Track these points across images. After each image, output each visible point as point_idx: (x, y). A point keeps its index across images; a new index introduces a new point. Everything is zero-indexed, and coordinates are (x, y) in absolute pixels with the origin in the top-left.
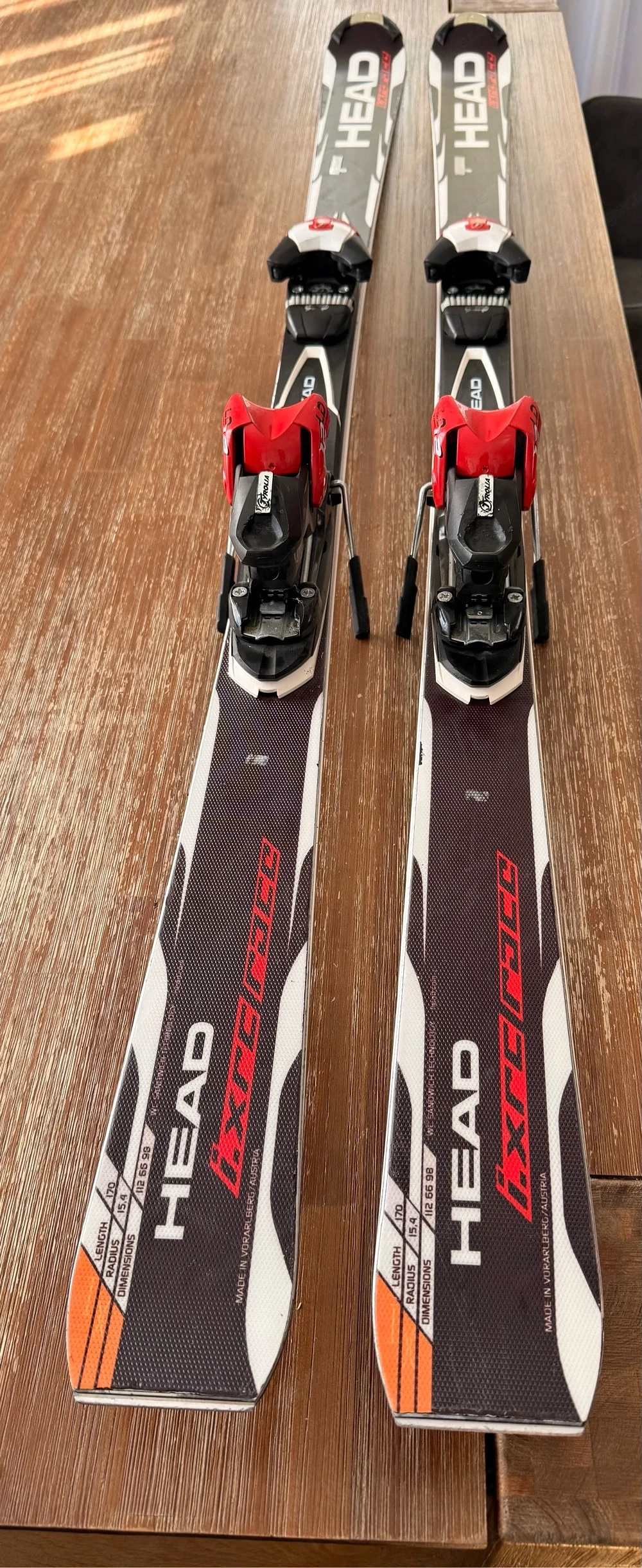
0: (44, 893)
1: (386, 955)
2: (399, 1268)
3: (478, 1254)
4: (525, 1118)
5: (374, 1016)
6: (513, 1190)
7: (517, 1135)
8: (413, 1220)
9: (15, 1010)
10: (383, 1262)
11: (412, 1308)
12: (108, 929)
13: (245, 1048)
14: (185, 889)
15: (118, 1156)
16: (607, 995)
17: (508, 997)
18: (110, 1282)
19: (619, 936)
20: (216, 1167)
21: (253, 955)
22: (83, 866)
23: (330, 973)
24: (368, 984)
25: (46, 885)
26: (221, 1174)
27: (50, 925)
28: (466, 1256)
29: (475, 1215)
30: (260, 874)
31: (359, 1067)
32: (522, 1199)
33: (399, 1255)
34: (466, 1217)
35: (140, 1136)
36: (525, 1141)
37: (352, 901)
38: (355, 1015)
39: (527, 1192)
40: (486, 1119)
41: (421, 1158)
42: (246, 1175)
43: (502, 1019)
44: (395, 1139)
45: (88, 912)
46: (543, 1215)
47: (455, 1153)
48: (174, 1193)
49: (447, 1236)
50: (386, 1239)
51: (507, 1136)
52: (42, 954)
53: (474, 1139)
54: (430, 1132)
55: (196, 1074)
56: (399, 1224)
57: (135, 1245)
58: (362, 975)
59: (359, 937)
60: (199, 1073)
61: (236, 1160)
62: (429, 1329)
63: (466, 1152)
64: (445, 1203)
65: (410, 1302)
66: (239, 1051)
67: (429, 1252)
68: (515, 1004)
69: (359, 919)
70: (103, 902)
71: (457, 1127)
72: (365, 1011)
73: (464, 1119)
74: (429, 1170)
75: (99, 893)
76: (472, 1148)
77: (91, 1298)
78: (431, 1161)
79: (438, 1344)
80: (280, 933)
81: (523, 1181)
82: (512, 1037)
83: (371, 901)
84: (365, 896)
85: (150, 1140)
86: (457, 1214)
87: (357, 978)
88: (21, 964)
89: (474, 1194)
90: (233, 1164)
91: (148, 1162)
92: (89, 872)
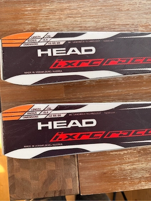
0: (137, 6)
1: (128, 97)
2: (36, 110)
3: (41, 129)
4: (76, 139)
5: (110, 96)
6: (57, 137)
7: (72, 137)
8: (47, 112)
9: (104, 8)
10: (37, 106)
11: (26, 114)
12: (128, 25)
13: (89, 63)
14: (137, 37)
15: (57, 36)
16: (122, 153)
17: (111, 133)
18: (27, 41)
19: (139, 156)
20: (56, 61)
21: (117, 60)
22: (146, 14)
23: (121, 83)
24: (119, 93)
25: (140, 6)
26: (55, 63)
27: (128, 10)
28: (40, 126)
29: (50, 127)
30: (144, 58)
31: (97, 94)
32: (55, 139)
33: (39, 110)
34: (49, 125)
35: (62, 41)
36: (70, 139)
37: (143, 86)
38: (110, 91)
39: (57, 140)
40: (75, 129)
41: (63, 113)
42: (55, 70)
43: (104, 132)
44: (67, 106)
45: (133, 19)
46: (52, 145)
47: (65, 121)
48: (49, 52)
49: (45, 121)
50: (42, 106)
51: (71, 134)
52: (120, 10)
53: (69, 126)
54: (70, 115)
55: (81, 51)
56: (46, 109)
57: (36, 45)
58: (121, 92)
59: (133, 89)
60: (81, 52)
61: (59, 66)
62: (22, 118)
63: (66, 124)
64: (52, 120)
65: (28, 113)
66: (88, 62)
67: (40, 117)
68: (108, 136)
69: (138, 89)
70: (136, 22)
71: (72, 122)
72: (112, 93)
73: (74, 123)
74: (60, 115)
75: (139, 20)
76: (67, 126)
77: (23, 38)
78: (63, 116)
79: (19, 121)
80: (125, 67)
81: (60, 139)
82: (99, 135)
83: (144, 91)
84: (145, 90)
85: (62, 43)
86: (50, 123)
87: (120, 91)
88: (116, 6)
89: (55, 127)
90: (58, 66)
91: (56, 44)
92: (145, 16)
